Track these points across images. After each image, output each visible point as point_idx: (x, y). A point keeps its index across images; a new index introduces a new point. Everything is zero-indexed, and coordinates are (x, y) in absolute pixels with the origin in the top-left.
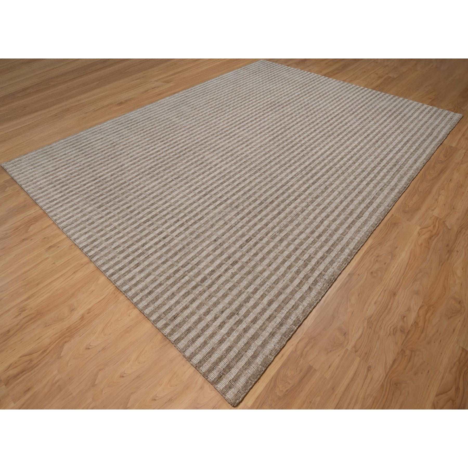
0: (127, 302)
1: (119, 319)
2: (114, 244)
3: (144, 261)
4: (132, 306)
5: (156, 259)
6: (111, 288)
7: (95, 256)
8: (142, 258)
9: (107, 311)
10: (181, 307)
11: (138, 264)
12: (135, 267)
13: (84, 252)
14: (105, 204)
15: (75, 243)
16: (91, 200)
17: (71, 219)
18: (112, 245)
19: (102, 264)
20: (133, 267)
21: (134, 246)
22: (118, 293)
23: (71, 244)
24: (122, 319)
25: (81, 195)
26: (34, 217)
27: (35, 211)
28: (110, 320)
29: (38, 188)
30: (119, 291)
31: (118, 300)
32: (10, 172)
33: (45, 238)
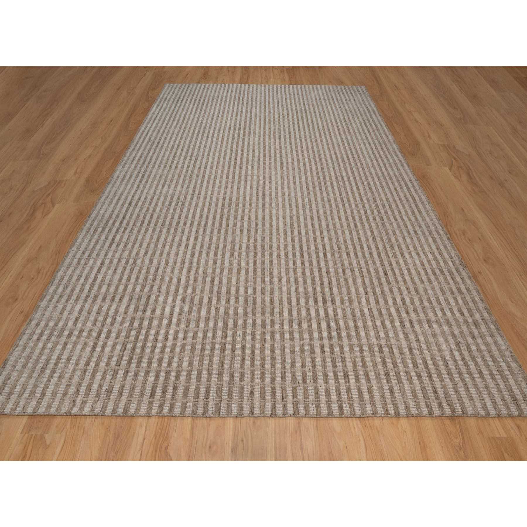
0: (386, 421)
1: (404, 445)
2: (297, 376)
3: (345, 366)
4: (394, 420)
5: (351, 353)
6: (355, 423)
7: (297, 408)
8: (339, 364)
9: (385, 450)
10: (427, 378)
11: (345, 375)
12: (347, 379)
13: (281, 416)
14: (223, 341)
15: (256, 416)
16: (202, 350)
17: (211, 392)
18: (296, 378)
19: (317, 410)
20: (346, 382)
21: (317, 360)
22: (367, 422)
23: (252, 422)
24: (405, 443)
25: (180, 354)
26: (155, 436)
27: (144, 428)
28: (399, 455)
29: (103, 395)
30: (366, 419)
31: (377, 428)
32: (15, 409)
33: (210, 447)
